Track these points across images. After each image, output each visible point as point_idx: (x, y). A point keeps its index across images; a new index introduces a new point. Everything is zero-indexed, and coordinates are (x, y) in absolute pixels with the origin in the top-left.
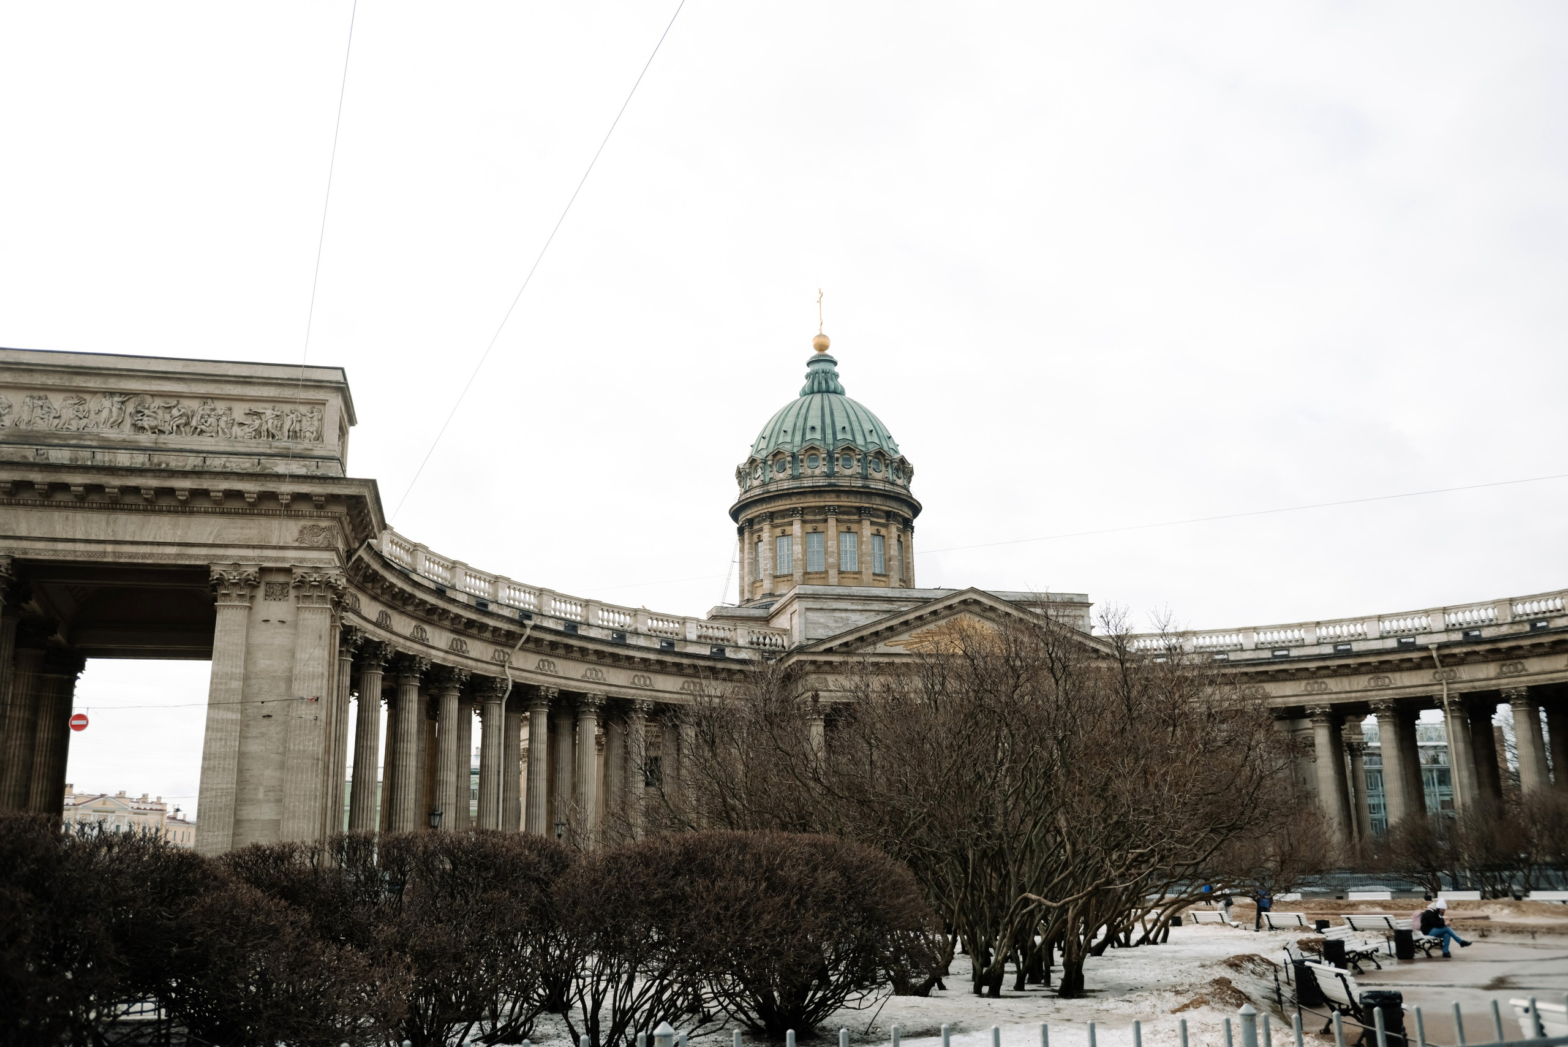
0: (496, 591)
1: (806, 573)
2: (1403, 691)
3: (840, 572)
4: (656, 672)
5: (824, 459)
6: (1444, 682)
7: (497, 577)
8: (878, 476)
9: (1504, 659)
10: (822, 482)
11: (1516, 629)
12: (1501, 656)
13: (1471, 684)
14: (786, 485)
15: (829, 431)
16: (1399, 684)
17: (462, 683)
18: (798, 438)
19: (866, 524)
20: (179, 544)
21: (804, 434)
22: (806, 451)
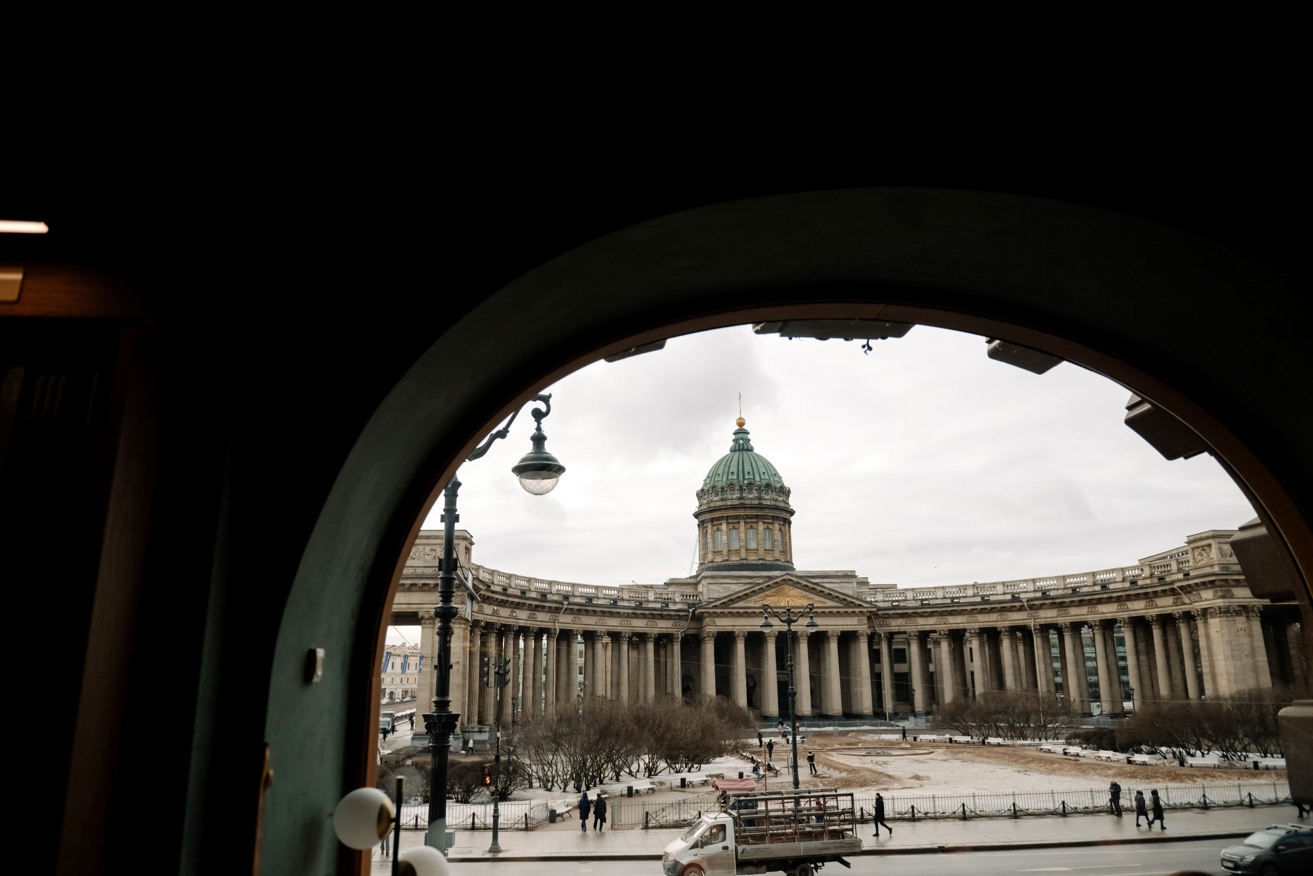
0: (551, 588)
1: (729, 551)
2: (1014, 622)
3: (747, 550)
4: (632, 618)
5: (738, 490)
6: (1032, 618)
7: (551, 582)
8: (767, 497)
9: (1059, 608)
10: (737, 502)
11: (1065, 592)
12: (1056, 606)
13: (1045, 620)
14: (718, 504)
15: (741, 474)
16: (1012, 619)
17: (534, 633)
18: (725, 478)
19: (761, 524)
20: (407, 604)
21: (728, 476)
22: (728, 486)
